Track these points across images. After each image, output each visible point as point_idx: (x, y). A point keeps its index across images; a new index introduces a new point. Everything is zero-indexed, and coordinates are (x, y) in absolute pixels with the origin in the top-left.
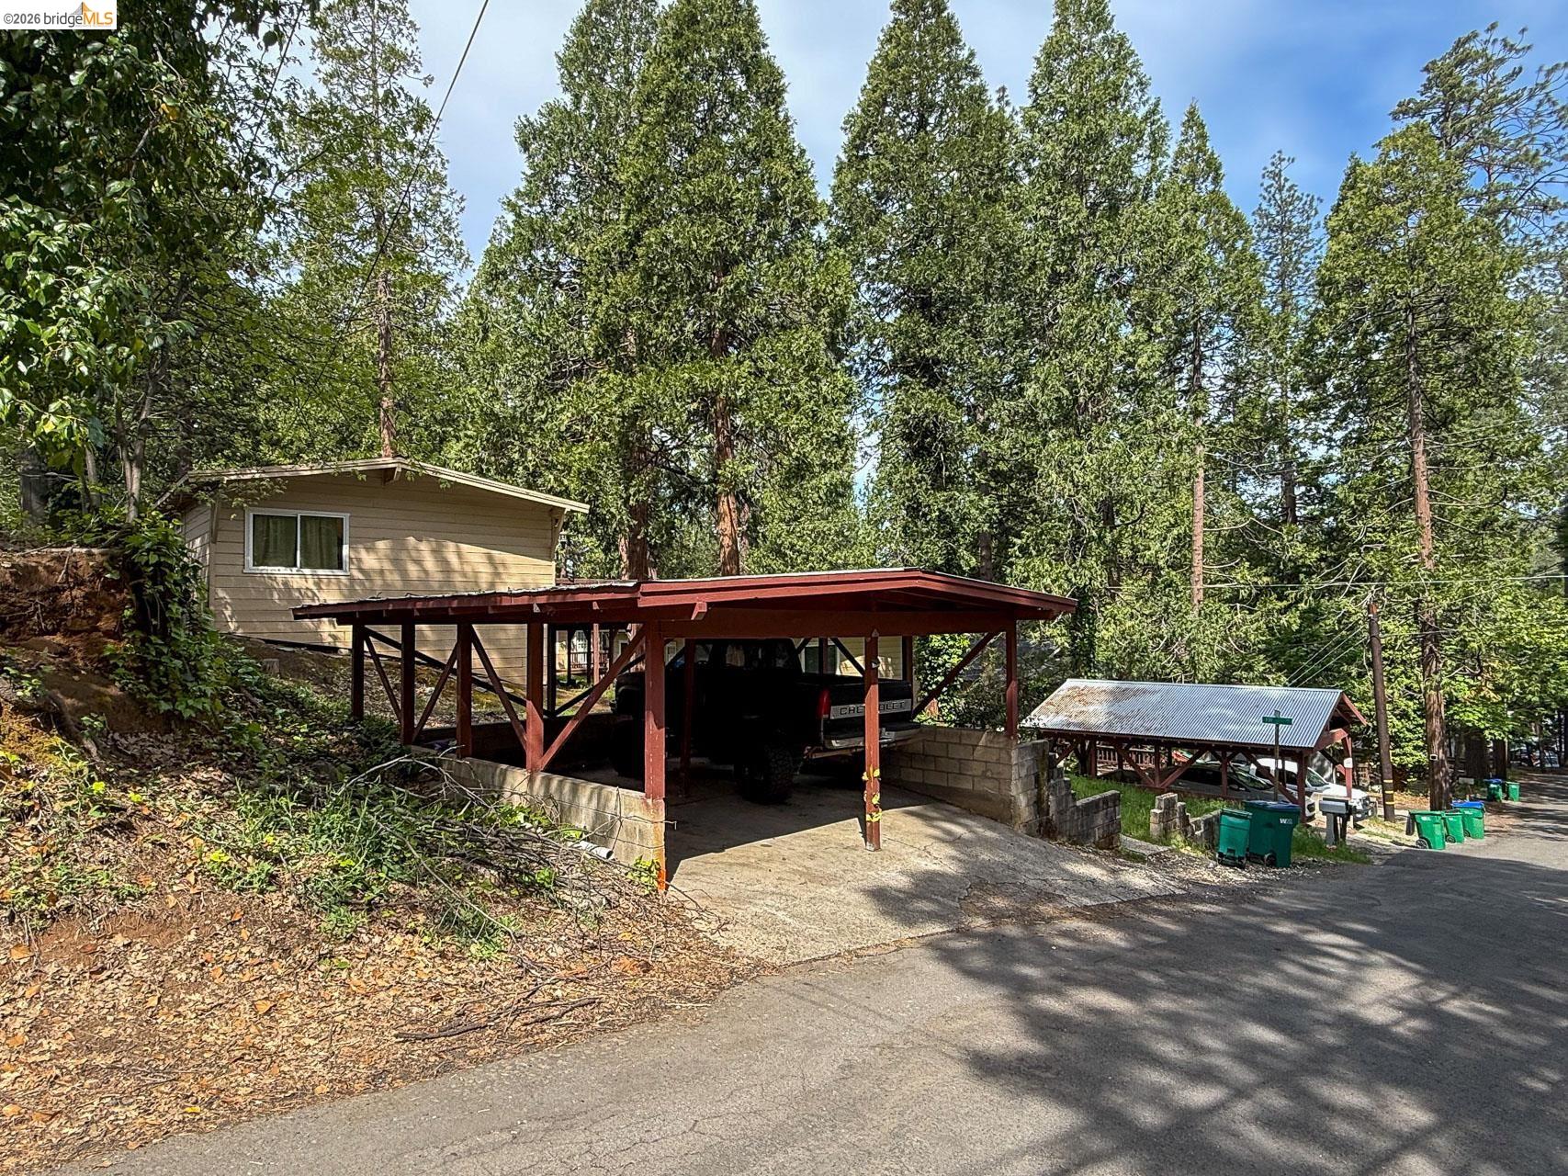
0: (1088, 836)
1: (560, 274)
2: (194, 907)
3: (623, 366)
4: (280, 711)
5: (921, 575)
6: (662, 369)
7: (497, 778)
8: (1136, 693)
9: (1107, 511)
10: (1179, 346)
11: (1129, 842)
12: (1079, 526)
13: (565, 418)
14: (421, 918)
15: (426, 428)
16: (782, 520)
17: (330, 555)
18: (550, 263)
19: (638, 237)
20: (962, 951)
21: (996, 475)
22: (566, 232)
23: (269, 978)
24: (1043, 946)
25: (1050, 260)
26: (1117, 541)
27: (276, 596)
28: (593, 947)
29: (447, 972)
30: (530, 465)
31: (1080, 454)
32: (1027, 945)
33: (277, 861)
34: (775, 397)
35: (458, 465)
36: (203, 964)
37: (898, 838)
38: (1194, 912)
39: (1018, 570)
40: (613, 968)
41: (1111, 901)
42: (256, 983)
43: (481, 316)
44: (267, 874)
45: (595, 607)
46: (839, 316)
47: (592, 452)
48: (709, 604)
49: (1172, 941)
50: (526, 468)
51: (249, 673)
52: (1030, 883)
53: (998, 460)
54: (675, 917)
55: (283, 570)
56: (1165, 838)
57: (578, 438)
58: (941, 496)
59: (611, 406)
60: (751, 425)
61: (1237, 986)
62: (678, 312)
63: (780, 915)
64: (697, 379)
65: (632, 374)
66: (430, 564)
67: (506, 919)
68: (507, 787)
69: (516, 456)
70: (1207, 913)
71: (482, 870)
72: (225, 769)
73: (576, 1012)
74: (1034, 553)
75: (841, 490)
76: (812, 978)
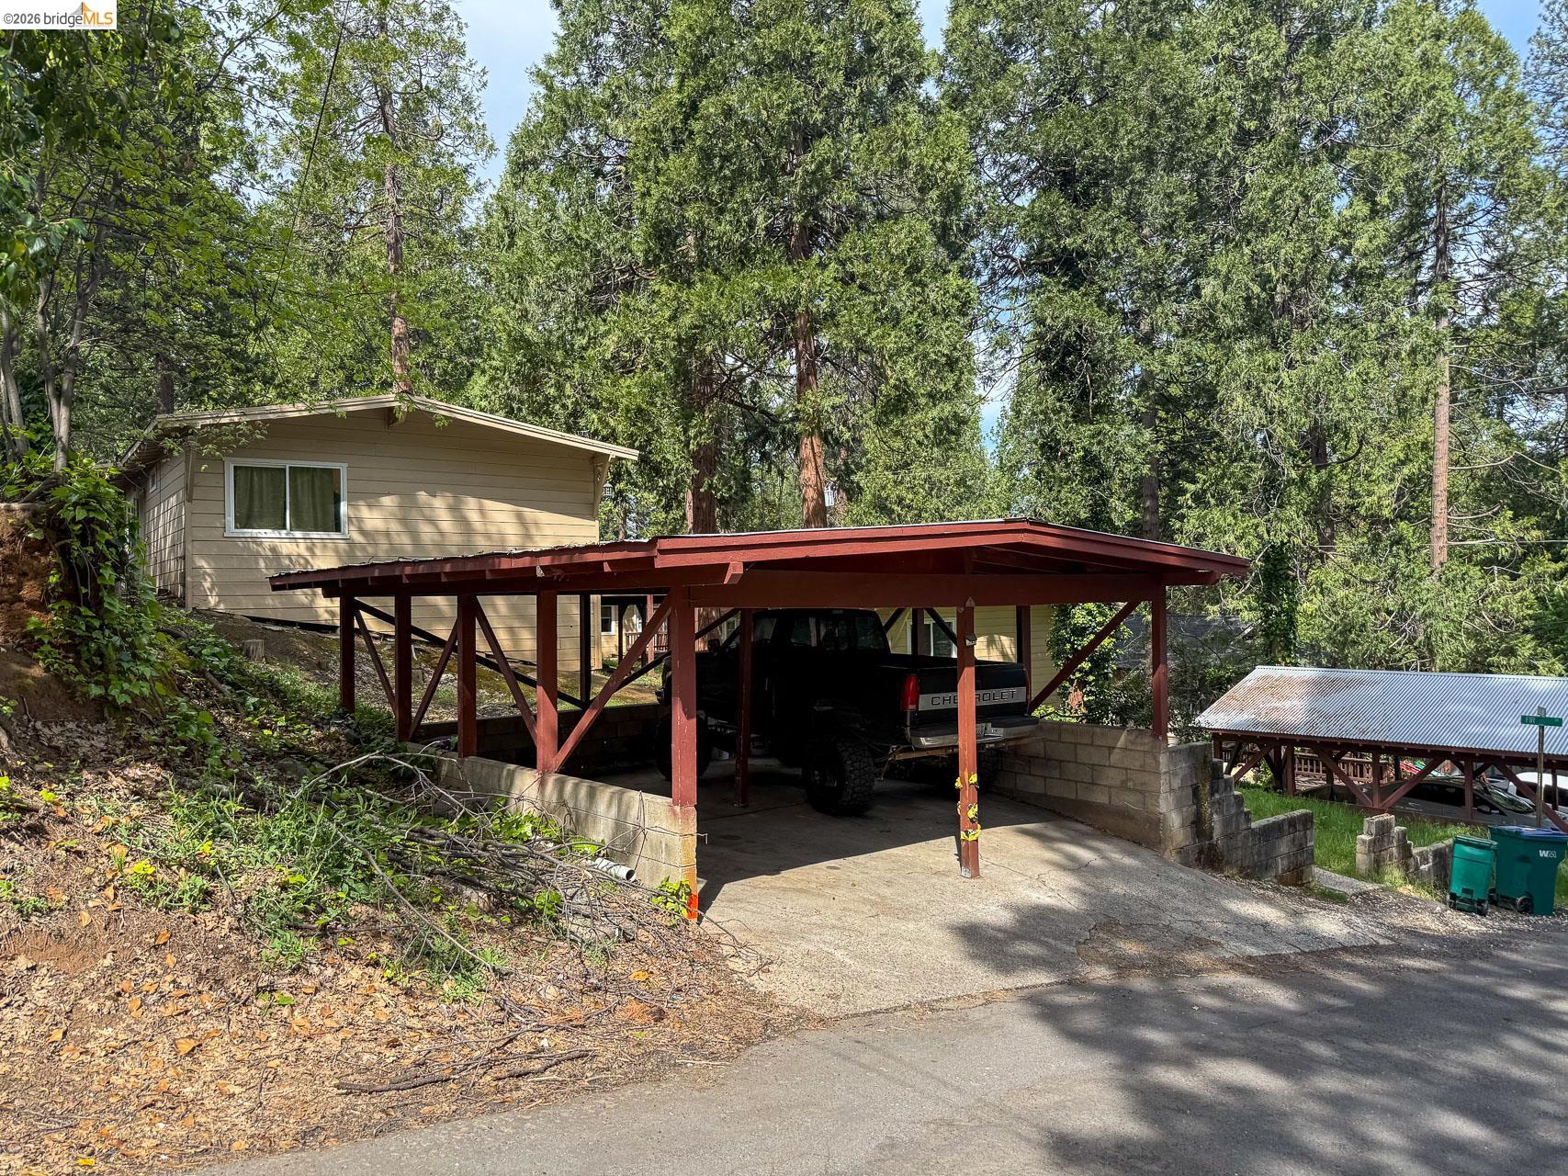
0: (1267, 868)
1: (603, 160)
2: (112, 927)
3: (680, 274)
4: (252, 700)
5: (1027, 526)
6: (727, 279)
7: (503, 782)
8: (1349, 684)
9: (1315, 445)
10: (1414, 224)
11: (1325, 876)
12: (1275, 465)
13: (610, 343)
14: (386, 947)
15: (450, 359)
16: (888, 468)
17: (325, 513)
18: (588, 147)
19: (694, 107)
20: (1071, 1009)
21: (1165, 400)
22: (608, 106)
23: (196, 1012)
24: (1181, 1006)
25: (1236, 114)
26: (1326, 487)
27: (262, 564)
28: (597, 989)
29: (412, 1013)
30: (569, 402)
31: (1276, 369)
32: (1160, 1003)
33: (214, 875)
34: (869, 309)
35: (483, 403)
36: (119, 994)
37: (1005, 862)
38: (1399, 969)
39: (1191, 525)
40: (619, 1014)
41: (1285, 950)
42: (180, 1018)
43: (507, 217)
44: (201, 890)
45: (607, 568)
46: (952, 201)
47: (643, 384)
48: (746, 565)
49: (1360, 1004)
50: (564, 406)
51: (214, 655)
52: (1177, 925)
53: (1168, 383)
54: (708, 955)
55: (270, 533)
56: (1376, 871)
57: (628, 369)
58: (1086, 430)
59: (663, 326)
60: (837, 346)
61: (1440, 1065)
62: (745, 202)
63: (839, 954)
64: (769, 289)
65: (690, 284)
66: (447, 524)
67: (490, 951)
68: (515, 793)
69: (552, 391)
70: (1419, 970)
71: (468, 892)
72: (166, 765)
73: (563, 1066)
74: (1213, 501)
75: (953, 425)
76: (865, 1035)
